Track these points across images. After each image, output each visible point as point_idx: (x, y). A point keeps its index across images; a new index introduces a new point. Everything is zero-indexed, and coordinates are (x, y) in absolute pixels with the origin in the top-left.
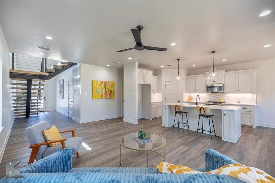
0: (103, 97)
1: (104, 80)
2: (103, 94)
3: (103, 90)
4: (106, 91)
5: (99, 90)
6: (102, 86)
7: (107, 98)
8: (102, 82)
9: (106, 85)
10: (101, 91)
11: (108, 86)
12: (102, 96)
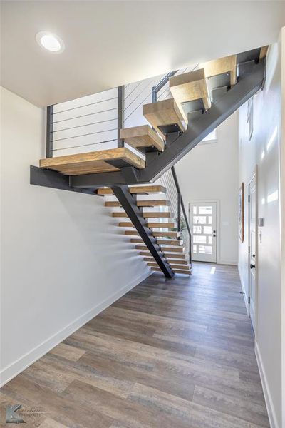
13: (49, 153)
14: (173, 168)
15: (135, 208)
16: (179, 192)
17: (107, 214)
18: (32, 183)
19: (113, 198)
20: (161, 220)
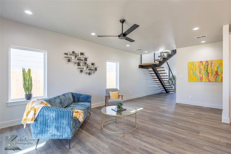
0: (204, 80)
1: (204, 60)
2: (204, 76)
3: (203, 72)
4: (208, 73)
5: (198, 72)
6: (202, 67)
7: (209, 81)
8: (201, 62)
9: (207, 66)
10: (200, 73)
11: (211, 66)
12: (201, 79)
13: (141, 63)
14: (167, 62)
15: (157, 72)
16: (169, 67)
17: (150, 73)
18: (139, 68)
19: (152, 70)
20: (165, 77)
